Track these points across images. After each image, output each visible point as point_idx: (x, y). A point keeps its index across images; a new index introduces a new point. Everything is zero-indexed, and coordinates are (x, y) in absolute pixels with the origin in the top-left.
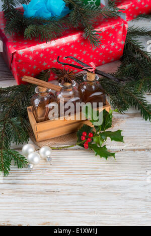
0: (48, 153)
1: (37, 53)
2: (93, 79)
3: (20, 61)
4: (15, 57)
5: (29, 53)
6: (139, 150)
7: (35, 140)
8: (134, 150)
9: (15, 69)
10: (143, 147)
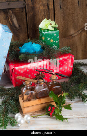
0: (29, 118)
1: (25, 69)
2: (55, 78)
3: (16, 73)
4: (13, 71)
5: (21, 69)
6: (82, 118)
7: (23, 113)
8: (79, 118)
9: (13, 78)
10: (84, 117)
